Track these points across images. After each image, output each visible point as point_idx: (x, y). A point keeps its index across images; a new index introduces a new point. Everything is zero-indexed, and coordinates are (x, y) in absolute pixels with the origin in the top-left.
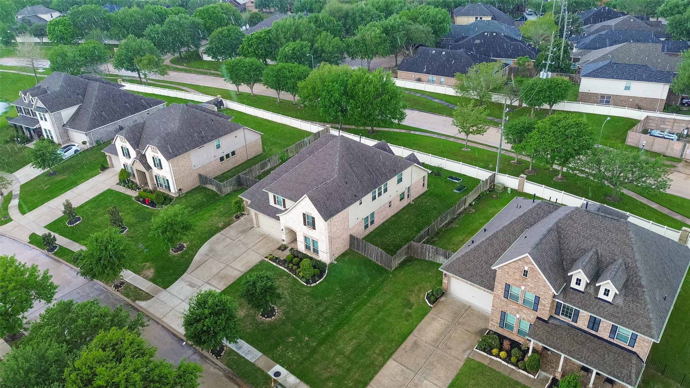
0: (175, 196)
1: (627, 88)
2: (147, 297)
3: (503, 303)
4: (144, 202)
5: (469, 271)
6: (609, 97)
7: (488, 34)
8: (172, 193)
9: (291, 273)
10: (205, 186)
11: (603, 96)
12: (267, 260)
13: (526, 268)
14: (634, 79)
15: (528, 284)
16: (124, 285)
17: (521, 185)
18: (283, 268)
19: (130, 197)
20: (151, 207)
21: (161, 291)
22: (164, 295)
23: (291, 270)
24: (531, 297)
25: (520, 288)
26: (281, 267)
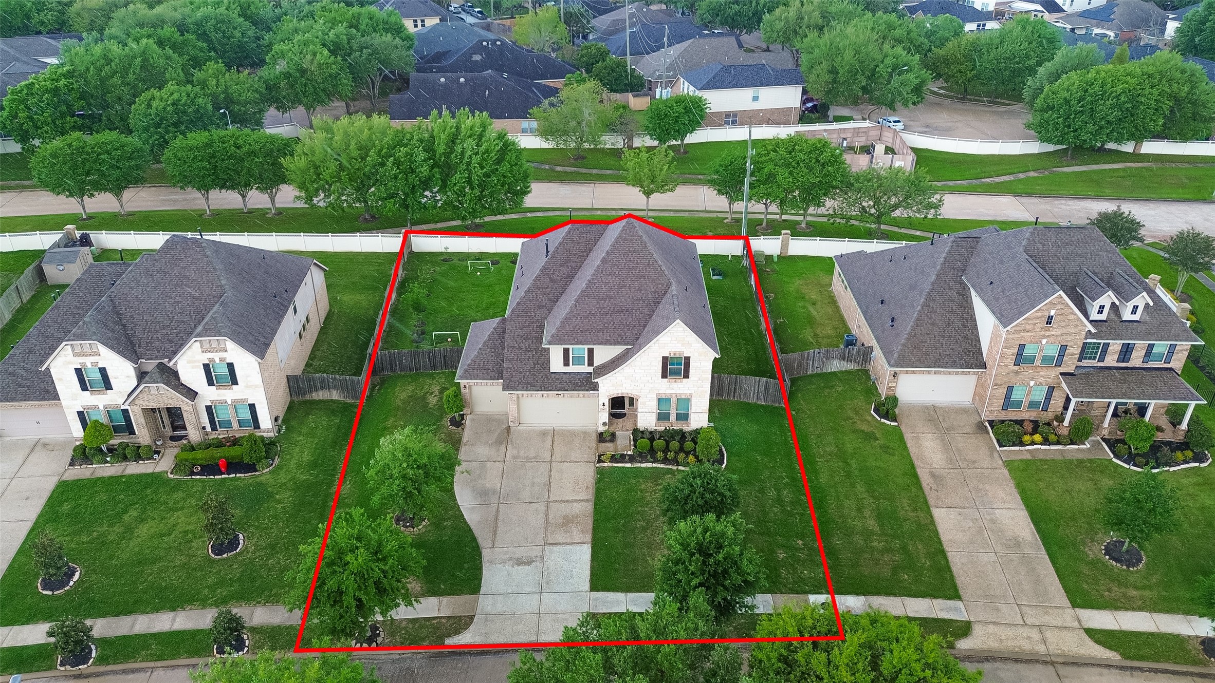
0: (271, 434)
1: (755, 99)
2: (461, 623)
3: (1012, 374)
4: (209, 469)
5: (929, 355)
6: (735, 114)
7: (488, 44)
8: (268, 431)
9: (670, 467)
10: (308, 397)
11: (728, 115)
12: (606, 465)
13: (1052, 313)
14: (762, 85)
15: (1053, 333)
16: (381, 629)
17: (785, 246)
18: (650, 465)
20: (242, 475)
21: (477, 601)
22: (486, 603)
23: (665, 461)
24: (1053, 351)
25: (1040, 343)
26: (643, 465)
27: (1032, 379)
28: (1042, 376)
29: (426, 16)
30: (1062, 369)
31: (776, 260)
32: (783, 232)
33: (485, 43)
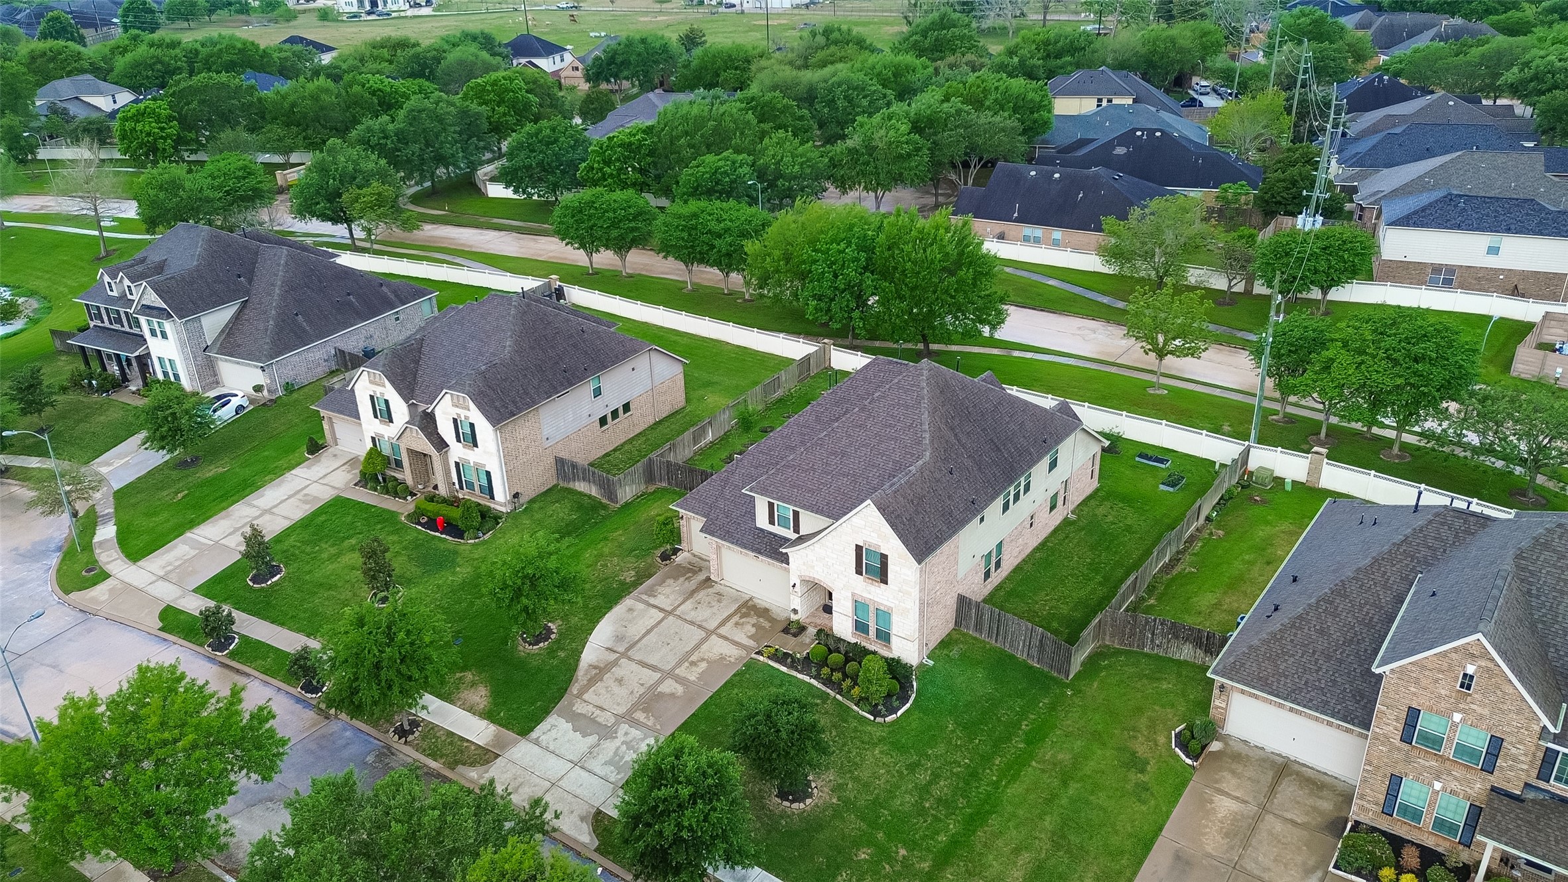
0: (503, 509)
1: (1493, 250)
2: (485, 756)
3: (1396, 755)
4: (432, 524)
5: (1286, 677)
6: (1451, 270)
7: (1143, 134)
8: (501, 505)
9: (829, 691)
10: (571, 485)
11: (1437, 269)
12: (761, 658)
13: (1470, 669)
14: (1508, 230)
15: (1473, 706)
16: (420, 729)
17: (1315, 471)
18: (807, 679)
19: (393, 515)
20: (450, 538)
21: (516, 743)
22: (522, 751)
23: (828, 682)
24: (1479, 741)
25: (1450, 717)
26: (800, 676)
27: (1438, 778)
28: (1456, 779)
29: (1115, 94)
30: (1495, 780)
31: (1288, 487)
32: (1316, 449)
33: (1139, 133)
